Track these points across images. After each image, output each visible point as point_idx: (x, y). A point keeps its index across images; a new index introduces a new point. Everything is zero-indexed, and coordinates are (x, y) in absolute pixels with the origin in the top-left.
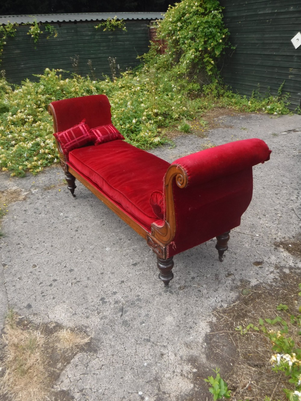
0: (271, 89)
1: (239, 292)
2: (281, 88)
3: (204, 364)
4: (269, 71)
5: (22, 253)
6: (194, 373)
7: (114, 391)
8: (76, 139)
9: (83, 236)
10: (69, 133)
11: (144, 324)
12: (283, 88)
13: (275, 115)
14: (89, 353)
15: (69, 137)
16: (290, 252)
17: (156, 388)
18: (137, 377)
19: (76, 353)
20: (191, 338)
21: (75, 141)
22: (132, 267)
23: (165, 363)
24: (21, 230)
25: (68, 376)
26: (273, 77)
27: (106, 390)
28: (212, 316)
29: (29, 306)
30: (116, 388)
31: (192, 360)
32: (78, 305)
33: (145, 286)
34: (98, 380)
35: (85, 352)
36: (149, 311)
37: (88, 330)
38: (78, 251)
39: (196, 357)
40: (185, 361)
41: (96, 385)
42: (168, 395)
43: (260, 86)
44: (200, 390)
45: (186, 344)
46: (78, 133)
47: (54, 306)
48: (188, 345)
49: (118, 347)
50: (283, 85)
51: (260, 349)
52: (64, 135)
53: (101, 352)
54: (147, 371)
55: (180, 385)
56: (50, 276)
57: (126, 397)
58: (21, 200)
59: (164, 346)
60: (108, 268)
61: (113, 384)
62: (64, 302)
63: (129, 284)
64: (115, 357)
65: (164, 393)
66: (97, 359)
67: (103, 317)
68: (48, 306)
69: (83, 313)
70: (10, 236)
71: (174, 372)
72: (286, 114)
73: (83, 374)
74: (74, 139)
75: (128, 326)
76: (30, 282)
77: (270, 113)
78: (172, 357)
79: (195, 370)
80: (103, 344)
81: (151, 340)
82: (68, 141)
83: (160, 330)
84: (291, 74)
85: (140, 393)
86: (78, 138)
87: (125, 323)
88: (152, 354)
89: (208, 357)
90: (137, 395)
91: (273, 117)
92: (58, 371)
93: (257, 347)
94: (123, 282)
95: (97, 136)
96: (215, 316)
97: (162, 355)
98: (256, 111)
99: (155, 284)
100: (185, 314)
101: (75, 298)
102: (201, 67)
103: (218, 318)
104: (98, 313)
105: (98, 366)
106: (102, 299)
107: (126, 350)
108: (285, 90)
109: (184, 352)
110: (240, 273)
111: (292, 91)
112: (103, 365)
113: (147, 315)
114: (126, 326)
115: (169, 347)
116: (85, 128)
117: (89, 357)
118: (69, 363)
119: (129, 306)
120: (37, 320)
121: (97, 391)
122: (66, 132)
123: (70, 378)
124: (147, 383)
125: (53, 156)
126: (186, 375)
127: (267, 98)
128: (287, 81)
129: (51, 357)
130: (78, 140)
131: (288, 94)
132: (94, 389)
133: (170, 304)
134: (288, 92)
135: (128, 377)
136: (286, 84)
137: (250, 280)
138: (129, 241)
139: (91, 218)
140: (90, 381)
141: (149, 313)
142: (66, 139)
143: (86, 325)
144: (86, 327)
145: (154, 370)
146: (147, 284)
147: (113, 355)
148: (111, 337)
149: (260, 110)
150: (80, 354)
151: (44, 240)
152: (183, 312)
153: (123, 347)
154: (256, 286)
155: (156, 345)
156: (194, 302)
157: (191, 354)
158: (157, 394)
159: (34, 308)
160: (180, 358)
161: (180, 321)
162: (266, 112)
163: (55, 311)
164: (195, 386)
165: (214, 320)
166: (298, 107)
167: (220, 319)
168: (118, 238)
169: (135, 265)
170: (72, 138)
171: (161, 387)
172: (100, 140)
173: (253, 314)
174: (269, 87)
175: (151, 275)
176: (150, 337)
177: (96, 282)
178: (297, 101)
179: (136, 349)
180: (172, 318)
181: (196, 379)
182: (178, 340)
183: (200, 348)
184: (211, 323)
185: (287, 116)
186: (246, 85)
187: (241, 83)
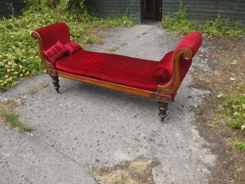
0: (121, 12)
1: (194, 112)
2: (127, 11)
3: (210, 145)
4: (118, 2)
5: (59, 135)
6: (210, 151)
7: (187, 175)
8: (59, 53)
9: (90, 113)
10: (53, 49)
11: (169, 142)
12: (128, 11)
13: (129, 27)
14: (157, 166)
15: (53, 52)
16: (197, 88)
17: (202, 164)
18: (190, 164)
19: (151, 170)
20: (194, 138)
21: (58, 55)
22: (135, 118)
23: (195, 153)
24: (42, 122)
25: (158, 181)
26: (121, 5)
27: (183, 177)
28: (193, 125)
29: (97, 161)
30: (187, 173)
31: (204, 146)
32: (126, 147)
33: (151, 125)
34: (175, 175)
35: (155, 167)
36: (165, 135)
37: (144, 156)
38: (95, 121)
39: (204, 144)
40: (202, 148)
41: (176, 177)
42: (210, 164)
43: (114, 11)
44: (219, 156)
45: (195, 141)
46: (58, 48)
47: (113, 154)
48: (196, 141)
49: (168, 157)
50: (128, 9)
51: (224, 130)
52: (50, 51)
53: (163, 163)
54: (192, 160)
55: (210, 158)
56: (93, 140)
57: (195, 174)
58: (21, 105)
59: (187, 146)
60: (123, 124)
61: (183, 172)
62: (117, 150)
63: (142, 127)
64: (171, 161)
65: (207, 164)
66: (164, 167)
67: (146, 147)
68: (109, 155)
69: (133, 150)
70: (38, 128)
71: (202, 154)
72: (134, 25)
73: (165, 176)
74: (57, 53)
75: (162, 146)
76: (82, 148)
77: (126, 26)
78: (195, 149)
79: (209, 149)
80: (159, 159)
81: (179, 146)
82: (54, 55)
83: (178, 140)
84: (132, 3)
85: (199, 170)
86: (60, 52)
87: (159, 145)
88: (186, 152)
89: (209, 142)
90: (198, 171)
91: (129, 28)
92: (151, 182)
93: (222, 130)
94: (138, 127)
95: (69, 49)
96: (195, 125)
97: (190, 150)
98: (117, 26)
99: (154, 122)
100: (182, 129)
101: (121, 145)
102: (75, 3)
103: (197, 126)
104: (141, 146)
105: (168, 170)
106: (136, 139)
107: (173, 156)
108: (129, 12)
109: (197, 145)
110: (186, 104)
111: (134, 12)
112: (170, 168)
113: (166, 137)
114: (161, 146)
115: (190, 146)
116: (62, 45)
117: (160, 168)
118: (152, 176)
119: (153, 137)
120: (112, 166)
121: (180, 179)
122: (51, 49)
123: (161, 182)
124: (196, 164)
125: (18, 73)
126: (208, 153)
127: (119, 18)
128: (130, 6)
129: (140, 178)
130: (60, 53)
131: (132, 14)
132: (177, 179)
133: (171, 128)
134: (132, 13)
135: (187, 166)
136: (129, 9)
137: (193, 105)
138: (119, 107)
139: (84, 102)
140: (172, 178)
141: (166, 136)
142: (52, 54)
143: (141, 155)
144: (143, 156)
145: (194, 157)
146: (151, 123)
147: (170, 161)
148: (160, 154)
149: (119, 25)
150: (153, 169)
151: (66, 123)
152: (180, 129)
153: (170, 156)
154: (198, 106)
155: (183, 147)
156: (180, 123)
157: (201, 144)
158: (205, 166)
159: (101, 161)
160: (199, 148)
161: (183, 133)
162: (124, 25)
163: (116, 156)
164: (216, 155)
165: (196, 127)
166: (139, 21)
167: (198, 125)
168: (112, 107)
169: (135, 117)
170: (56, 53)
171: (203, 163)
172: (72, 51)
173: (208, 118)
174: (120, 12)
175: (148, 119)
176: (177, 146)
177: (124, 133)
178: (138, 18)
179: (177, 154)
180: (178, 133)
181: (214, 153)
182: (191, 141)
183: (202, 140)
184: (195, 128)
185: (135, 26)
186: (104, 12)
187: (101, 11)
